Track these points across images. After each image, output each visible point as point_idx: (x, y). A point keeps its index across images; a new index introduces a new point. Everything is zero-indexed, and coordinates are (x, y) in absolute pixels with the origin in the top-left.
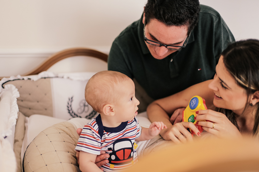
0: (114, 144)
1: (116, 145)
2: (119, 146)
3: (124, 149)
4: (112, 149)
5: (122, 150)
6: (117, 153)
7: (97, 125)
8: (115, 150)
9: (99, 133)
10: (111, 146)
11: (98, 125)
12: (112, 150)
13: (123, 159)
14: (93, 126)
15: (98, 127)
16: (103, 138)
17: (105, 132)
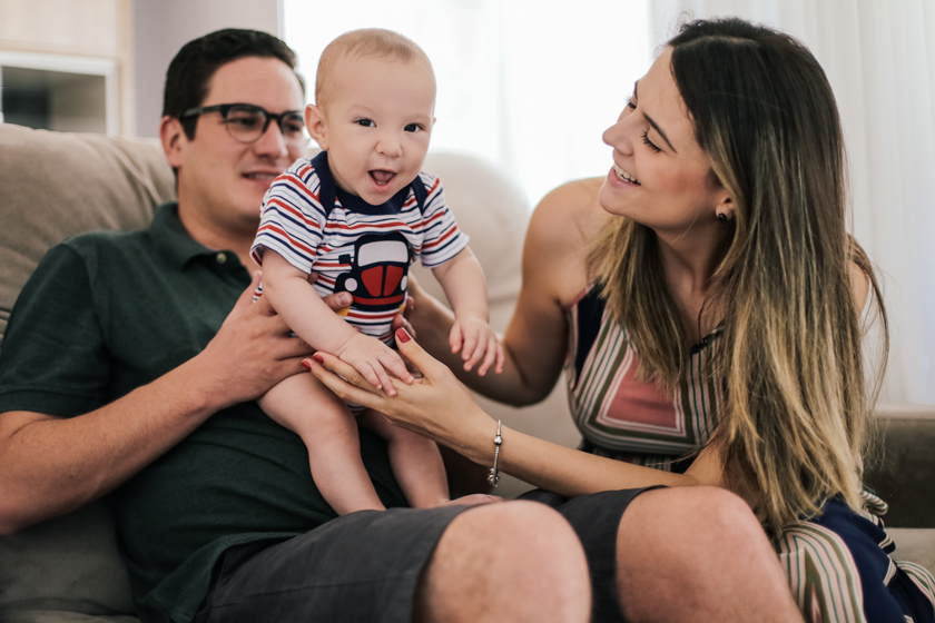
0: (358, 245)
1: (364, 249)
2: (370, 254)
3: (385, 265)
4: (352, 260)
5: (381, 268)
6: (364, 275)
7: (315, 175)
8: (361, 263)
9: (321, 198)
10: (350, 251)
11: (319, 176)
12: (350, 264)
13: (378, 294)
14: (304, 178)
15: (318, 181)
16: (330, 217)
17: (337, 203)
